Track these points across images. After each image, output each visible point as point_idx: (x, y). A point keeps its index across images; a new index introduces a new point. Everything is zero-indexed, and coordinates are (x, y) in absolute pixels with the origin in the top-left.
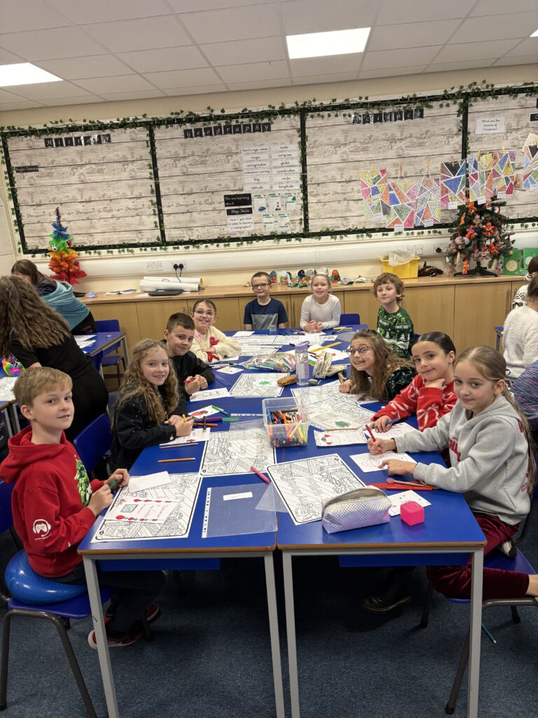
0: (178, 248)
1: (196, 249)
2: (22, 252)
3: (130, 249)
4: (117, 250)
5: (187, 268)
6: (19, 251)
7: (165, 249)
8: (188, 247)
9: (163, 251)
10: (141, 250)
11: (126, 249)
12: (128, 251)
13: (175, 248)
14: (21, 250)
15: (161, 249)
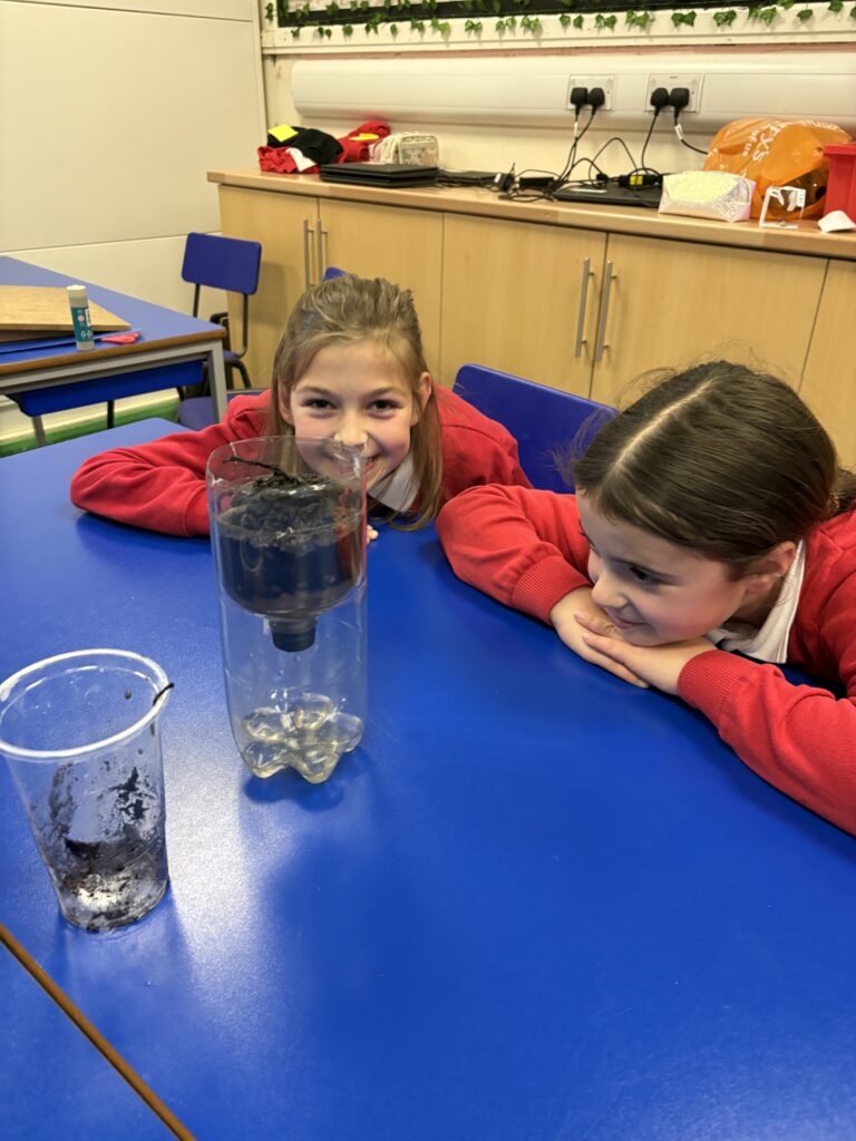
0: (690, 20)
1: (759, 27)
2: (275, 19)
3: (532, 18)
4: (496, 20)
5: (701, 107)
6: (270, 17)
7: (644, 23)
8: (731, 17)
9: (636, 30)
10: (565, 22)
11: (519, 19)
12: (527, 25)
13: (678, 20)
14: (275, 13)
15: (632, 21)
